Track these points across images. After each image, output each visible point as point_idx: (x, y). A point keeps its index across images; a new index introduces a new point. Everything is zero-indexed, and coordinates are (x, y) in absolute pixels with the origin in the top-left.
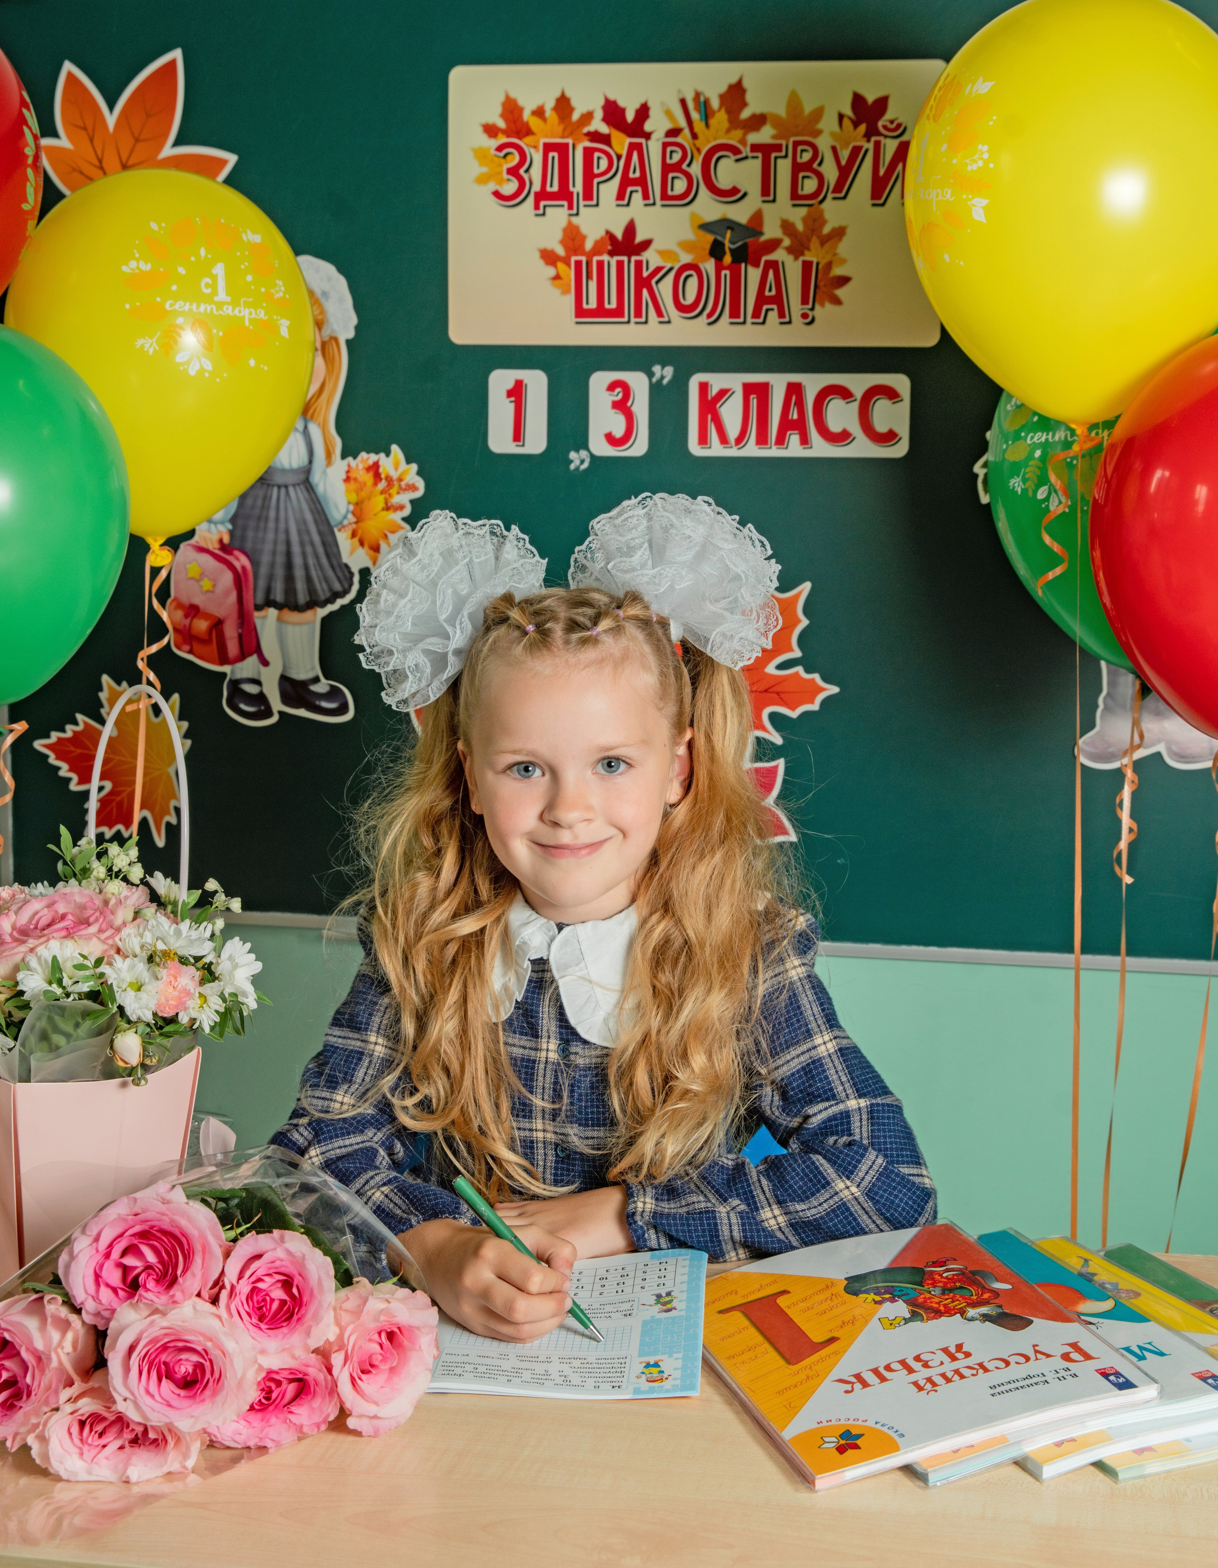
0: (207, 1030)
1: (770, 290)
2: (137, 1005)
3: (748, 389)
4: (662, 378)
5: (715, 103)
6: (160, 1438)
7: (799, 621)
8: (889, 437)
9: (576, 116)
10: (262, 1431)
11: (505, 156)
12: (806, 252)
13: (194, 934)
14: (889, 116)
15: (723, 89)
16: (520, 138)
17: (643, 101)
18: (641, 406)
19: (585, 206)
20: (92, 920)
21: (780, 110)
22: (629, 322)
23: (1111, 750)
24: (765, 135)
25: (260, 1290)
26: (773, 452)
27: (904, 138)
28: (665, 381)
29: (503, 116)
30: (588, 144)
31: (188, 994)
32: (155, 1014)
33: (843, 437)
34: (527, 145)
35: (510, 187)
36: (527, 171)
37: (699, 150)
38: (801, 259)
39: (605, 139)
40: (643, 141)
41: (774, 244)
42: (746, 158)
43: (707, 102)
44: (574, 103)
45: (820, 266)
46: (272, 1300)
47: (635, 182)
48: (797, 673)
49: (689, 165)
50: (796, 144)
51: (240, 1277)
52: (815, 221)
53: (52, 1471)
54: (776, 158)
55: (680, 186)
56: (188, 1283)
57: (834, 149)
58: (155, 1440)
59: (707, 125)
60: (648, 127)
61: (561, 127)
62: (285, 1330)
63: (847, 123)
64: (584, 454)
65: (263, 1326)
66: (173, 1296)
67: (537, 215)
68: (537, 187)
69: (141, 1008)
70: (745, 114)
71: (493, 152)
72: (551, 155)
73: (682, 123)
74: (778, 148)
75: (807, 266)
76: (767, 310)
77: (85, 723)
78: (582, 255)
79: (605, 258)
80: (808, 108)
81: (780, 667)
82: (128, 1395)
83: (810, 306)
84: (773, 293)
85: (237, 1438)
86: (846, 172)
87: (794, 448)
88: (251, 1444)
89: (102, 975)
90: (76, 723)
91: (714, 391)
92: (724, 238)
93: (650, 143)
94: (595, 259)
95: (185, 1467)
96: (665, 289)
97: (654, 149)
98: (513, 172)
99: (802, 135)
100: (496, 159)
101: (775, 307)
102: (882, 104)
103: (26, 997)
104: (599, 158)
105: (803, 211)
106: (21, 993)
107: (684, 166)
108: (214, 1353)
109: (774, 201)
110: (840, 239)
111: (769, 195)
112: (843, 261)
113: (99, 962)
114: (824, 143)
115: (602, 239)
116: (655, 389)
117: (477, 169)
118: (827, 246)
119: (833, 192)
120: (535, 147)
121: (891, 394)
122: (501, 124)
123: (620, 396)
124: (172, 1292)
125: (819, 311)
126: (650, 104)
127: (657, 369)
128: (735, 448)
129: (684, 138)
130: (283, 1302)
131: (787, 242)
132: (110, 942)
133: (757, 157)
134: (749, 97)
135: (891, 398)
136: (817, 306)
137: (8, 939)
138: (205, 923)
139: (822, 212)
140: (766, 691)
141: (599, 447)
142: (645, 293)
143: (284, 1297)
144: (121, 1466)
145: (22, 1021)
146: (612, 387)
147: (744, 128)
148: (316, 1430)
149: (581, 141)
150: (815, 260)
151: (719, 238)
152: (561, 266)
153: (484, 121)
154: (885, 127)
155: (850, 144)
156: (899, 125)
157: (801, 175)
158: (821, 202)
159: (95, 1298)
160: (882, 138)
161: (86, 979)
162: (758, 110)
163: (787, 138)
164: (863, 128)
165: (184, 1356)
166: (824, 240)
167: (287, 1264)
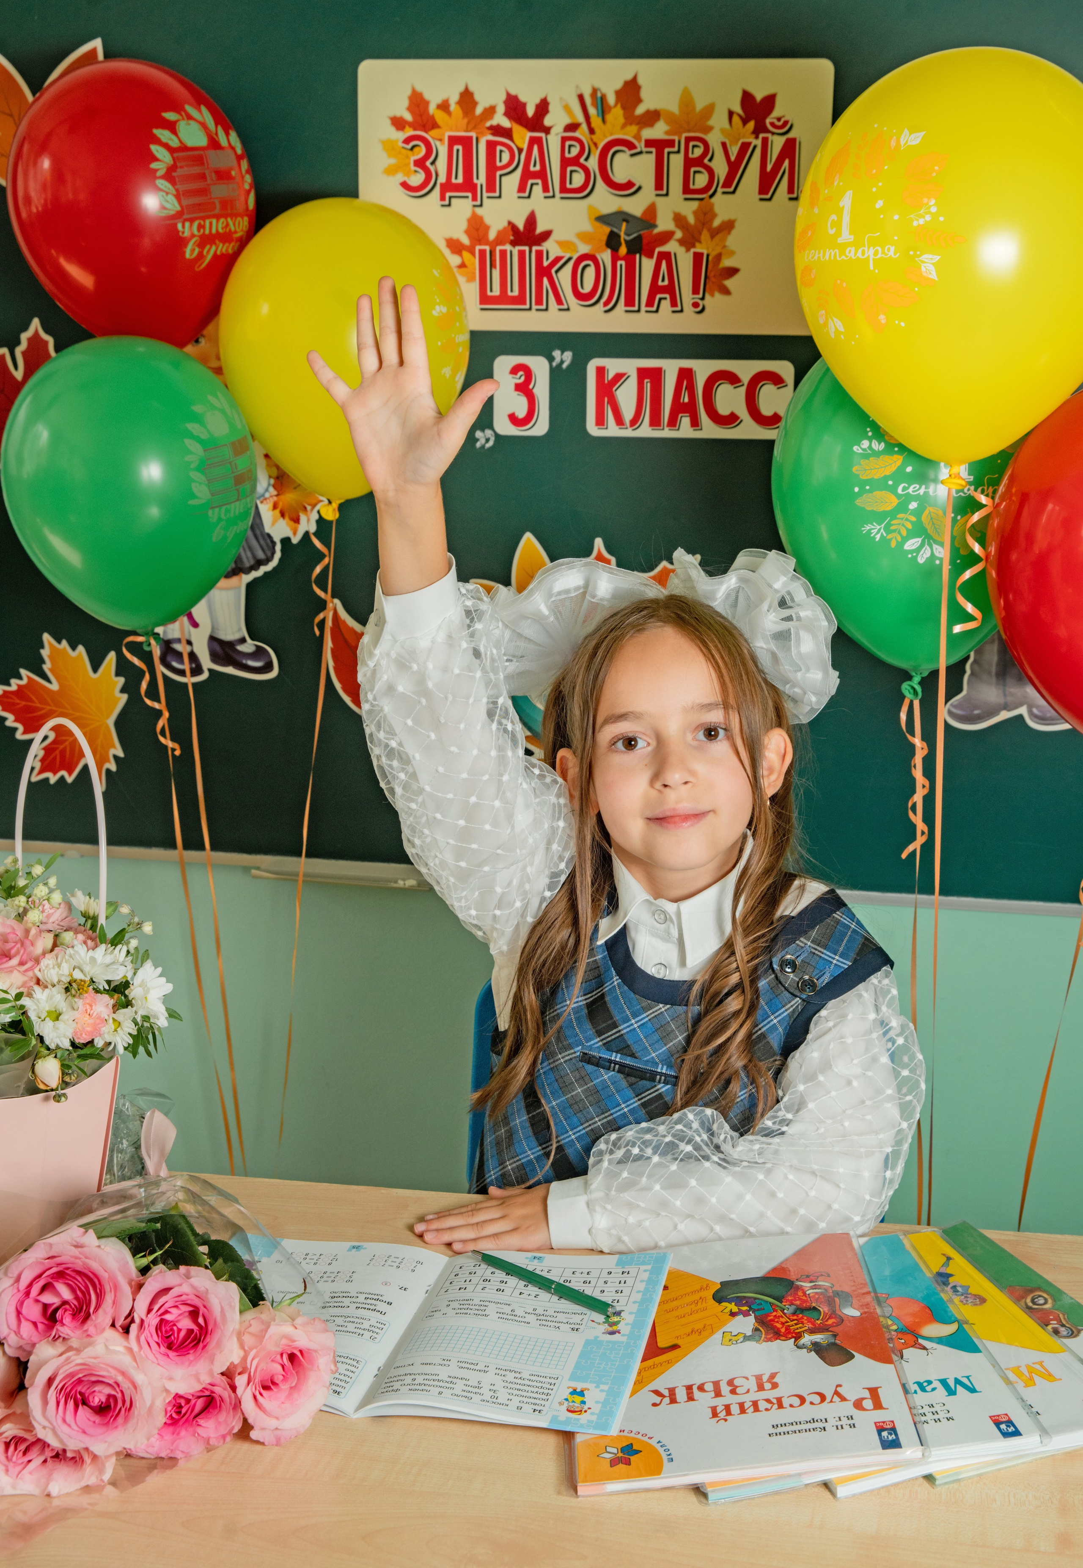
0: (121, 1051)
1: (663, 280)
2: (55, 1034)
3: (643, 373)
4: (562, 362)
5: (611, 99)
6: (78, 1457)
8: (774, 420)
9: (479, 110)
10: (173, 1443)
11: (412, 149)
12: (697, 244)
13: (110, 958)
14: (776, 113)
15: (619, 85)
16: (426, 132)
17: (543, 96)
18: (542, 389)
19: (488, 197)
20: (13, 952)
21: (674, 107)
22: (530, 309)
23: (976, 712)
24: (658, 131)
25: (167, 1321)
26: (666, 433)
27: (791, 135)
28: (565, 366)
29: (409, 109)
30: (491, 138)
31: (103, 1020)
32: (72, 1042)
33: (731, 420)
34: (432, 138)
35: (417, 179)
36: (433, 163)
37: (596, 145)
38: (692, 250)
39: (507, 133)
40: (543, 135)
41: (666, 237)
42: (641, 153)
43: (603, 98)
44: (477, 97)
45: (710, 258)
46: (179, 1330)
47: (535, 175)
49: (586, 159)
50: (688, 140)
51: (149, 1311)
52: (706, 215)
54: (669, 153)
55: (578, 179)
56: (101, 1316)
57: (724, 145)
58: (73, 1458)
59: (604, 121)
60: (547, 121)
61: (466, 121)
62: (191, 1357)
63: (736, 119)
64: (489, 433)
65: (172, 1354)
66: (86, 1331)
67: (443, 206)
68: (442, 179)
69: (59, 1037)
70: (640, 110)
71: (401, 144)
72: (456, 147)
73: (580, 118)
74: (671, 143)
75: (698, 257)
76: (660, 299)
77: (29, 677)
78: (486, 244)
79: (508, 247)
80: (700, 105)
82: (46, 1424)
83: (701, 296)
84: (666, 283)
85: (150, 1450)
86: (735, 167)
87: (685, 430)
88: (163, 1455)
89: (22, 1007)
90: (20, 677)
91: (611, 375)
92: (620, 230)
93: (549, 137)
94: (498, 248)
95: (102, 1480)
96: (564, 278)
97: (553, 142)
98: (420, 164)
99: (695, 132)
100: (404, 151)
101: (667, 296)
102: (770, 101)
104: (501, 151)
105: (695, 205)
107: (582, 160)
108: (125, 1385)
109: (667, 195)
110: (729, 233)
111: (662, 189)
112: (732, 253)
113: (19, 996)
114: (714, 139)
115: (505, 228)
116: (555, 373)
117: (385, 161)
118: (717, 238)
119: (723, 186)
120: (440, 140)
121: (776, 379)
122: (408, 117)
123: (523, 379)
124: (85, 1327)
125: (709, 301)
126: (549, 99)
127: (557, 354)
128: (630, 429)
129: (582, 133)
130: (190, 1331)
131: (679, 234)
132: (30, 974)
133: (651, 152)
134: (643, 94)
135: (775, 384)
136: (707, 296)
138: (120, 946)
139: (712, 206)
141: (504, 427)
142: (545, 281)
143: (192, 1326)
144: (44, 1481)
146: (514, 370)
147: (637, 124)
148: (222, 1441)
149: (483, 134)
150: (705, 252)
151: (615, 230)
152: (466, 254)
153: (392, 114)
154: (772, 124)
155: (739, 140)
156: (786, 123)
157: (693, 169)
158: (711, 196)
159: (17, 1333)
160: (769, 135)
161: (7, 1011)
162: (652, 107)
163: (679, 134)
164: (751, 125)
165: (97, 1388)
166: (714, 233)
167: (192, 1297)
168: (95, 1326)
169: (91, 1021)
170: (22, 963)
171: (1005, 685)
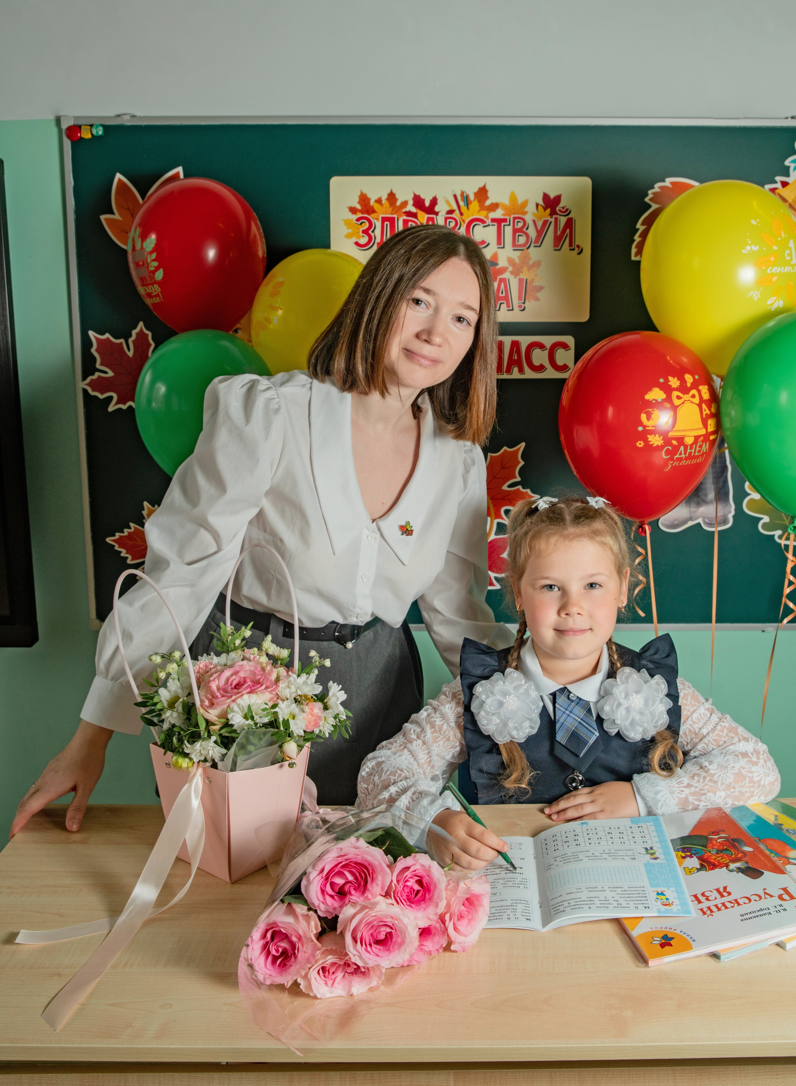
0: (327, 735)
1: (502, 293)
2: (295, 727)
5: (472, 197)
6: (367, 971)
7: (519, 462)
8: (564, 368)
9: (398, 203)
11: (361, 224)
12: (521, 274)
13: (309, 682)
14: (562, 205)
15: (476, 190)
16: (369, 215)
17: (434, 196)
20: (261, 680)
21: (506, 201)
23: (676, 522)
24: (498, 214)
25: (407, 887)
26: (505, 376)
27: (570, 216)
29: (359, 203)
30: (405, 218)
31: (320, 718)
32: (305, 731)
33: (541, 368)
34: (372, 218)
35: (364, 240)
36: (373, 232)
37: (464, 221)
38: (518, 277)
39: (415, 215)
40: (434, 216)
41: (504, 270)
42: (489, 225)
43: (467, 197)
44: (397, 196)
45: (528, 281)
46: (414, 891)
48: (519, 489)
49: (459, 229)
50: (515, 218)
51: (398, 881)
52: (525, 258)
53: (311, 994)
54: (504, 226)
56: (375, 889)
57: (534, 221)
59: (468, 209)
60: (437, 209)
61: (391, 209)
62: (424, 906)
63: (540, 208)
65: (412, 905)
66: (367, 897)
68: (378, 240)
69: (298, 729)
70: (488, 203)
71: (354, 222)
72: (385, 223)
73: (455, 207)
74: (505, 220)
75: (521, 280)
76: (501, 304)
77: (135, 527)
80: (520, 200)
81: (509, 486)
82: (355, 953)
83: (523, 301)
84: (504, 294)
86: (541, 233)
87: (515, 374)
89: (274, 712)
90: (130, 528)
93: (438, 217)
95: (379, 983)
98: (366, 232)
99: (518, 214)
100: (356, 225)
101: (505, 302)
102: (558, 199)
103: (235, 728)
105: (519, 253)
106: (232, 726)
108: (397, 925)
109: (504, 247)
110: (538, 268)
111: (501, 244)
112: (540, 279)
113: (275, 706)
114: (529, 218)
117: (346, 231)
118: (531, 271)
119: (534, 243)
120: (377, 219)
121: (565, 346)
122: (359, 207)
124: (365, 895)
125: (527, 304)
126: (438, 197)
129: (456, 215)
130: (418, 891)
131: (510, 269)
132: (274, 693)
133: (494, 225)
134: (489, 194)
135: (564, 348)
136: (526, 302)
137: (219, 696)
138: (312, 674)
139: (528, 254)
140: (502, 499)
143: (420, 888)
144: (346, 987)
145: (233, 740)
147: (486, 210)
149: (401, 216)
150: (525, 278)
153: (349, 206)
154: (560, 210)
155: (542, 219)
156: (567, 210)
157: (517, 234)
158: (528, 248)
159: (324, 903)
160: (558, 216)
161: (266, 716)
162: (494, 201)
163: (510, 216)
164: (548, 211)
165: (383, 929)
166: (530, 267)
167: (421, 871)
168: (372, 894)
169: (314, 718)
170: (267, 688)
171: (690, 507)
